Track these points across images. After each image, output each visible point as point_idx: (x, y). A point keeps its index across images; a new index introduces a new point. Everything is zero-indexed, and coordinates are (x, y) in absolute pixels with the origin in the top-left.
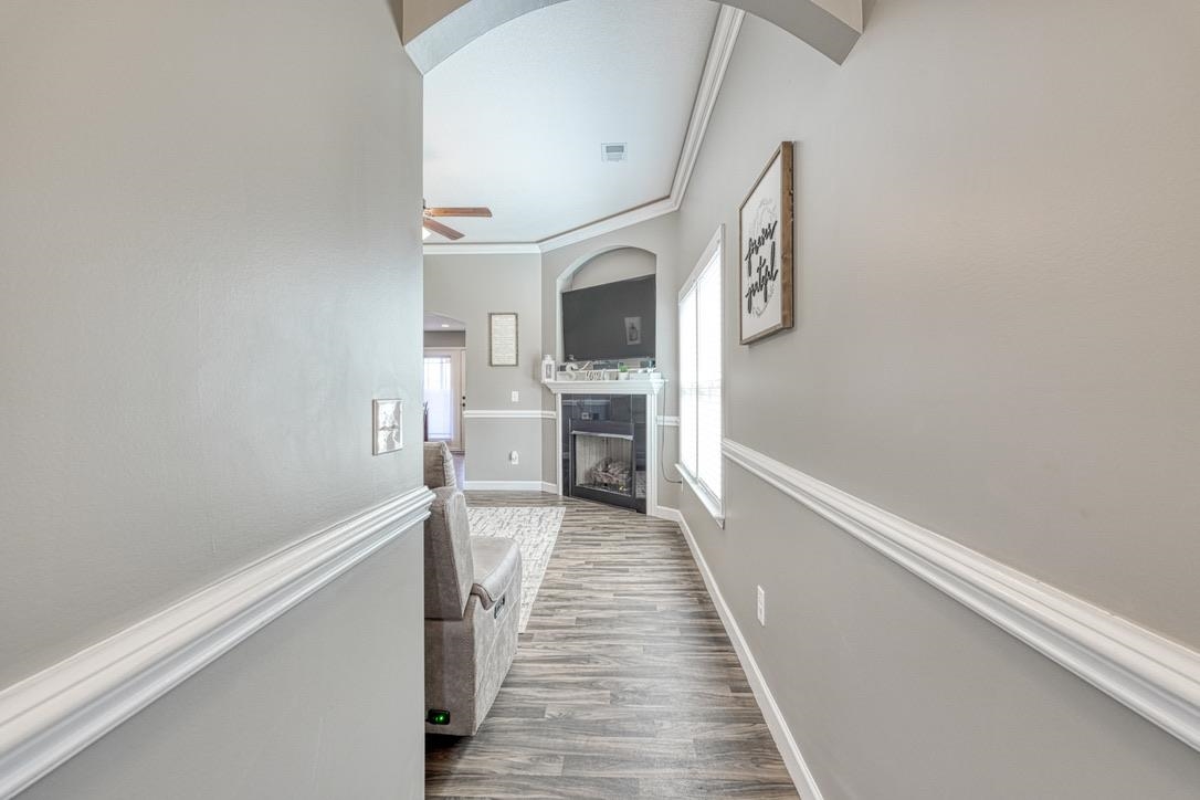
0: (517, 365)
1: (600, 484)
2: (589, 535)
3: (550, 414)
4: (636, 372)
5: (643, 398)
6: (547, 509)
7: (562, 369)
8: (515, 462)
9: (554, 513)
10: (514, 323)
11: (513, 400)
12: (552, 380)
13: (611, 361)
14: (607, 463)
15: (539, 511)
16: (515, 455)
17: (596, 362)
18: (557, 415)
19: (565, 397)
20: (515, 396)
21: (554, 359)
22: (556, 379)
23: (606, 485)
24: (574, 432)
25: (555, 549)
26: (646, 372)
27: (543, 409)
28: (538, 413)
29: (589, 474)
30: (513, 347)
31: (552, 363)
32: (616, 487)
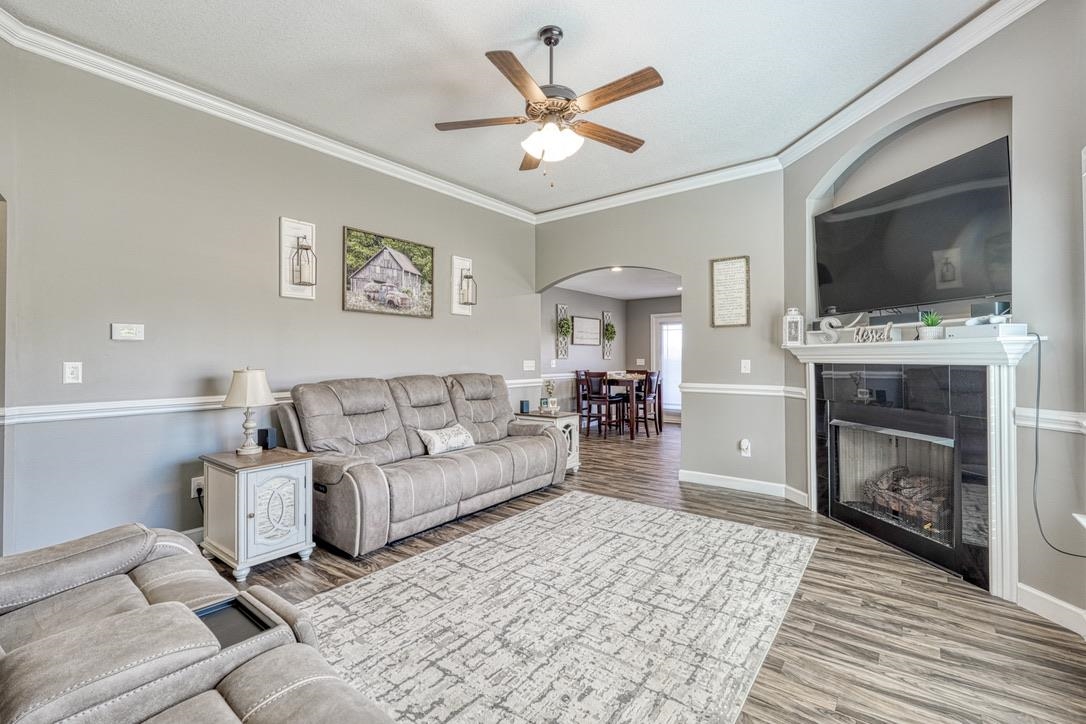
0: (748, 324)
1: (884, 510)
2: (853, 619)
3: (797, 391)
4: (963, 324)
5: (980, 373)
6: (785, 536)
7: (816, 326)
8: (747, 454)
9: (794, 549)
10: (744, 269)
11: (743, 371)
12: (798, 344)
13: (903, 310)
14: (899, 474)
15: (773, 538)
16: (745, 443)
17: (876, 314)
18: (808, 393)
19: (819, 367)
20: (746, 366)
21: (802, 314)
22: (805, 343)
23: (895, 513)
24: (835, 421)
25: (777, 644)
26: (987, 322)
27: (786, 385)
28: (779, 390)
29: (863, 488)
30: (744, 302)
31: (799, 318)
32: (917, 521)
